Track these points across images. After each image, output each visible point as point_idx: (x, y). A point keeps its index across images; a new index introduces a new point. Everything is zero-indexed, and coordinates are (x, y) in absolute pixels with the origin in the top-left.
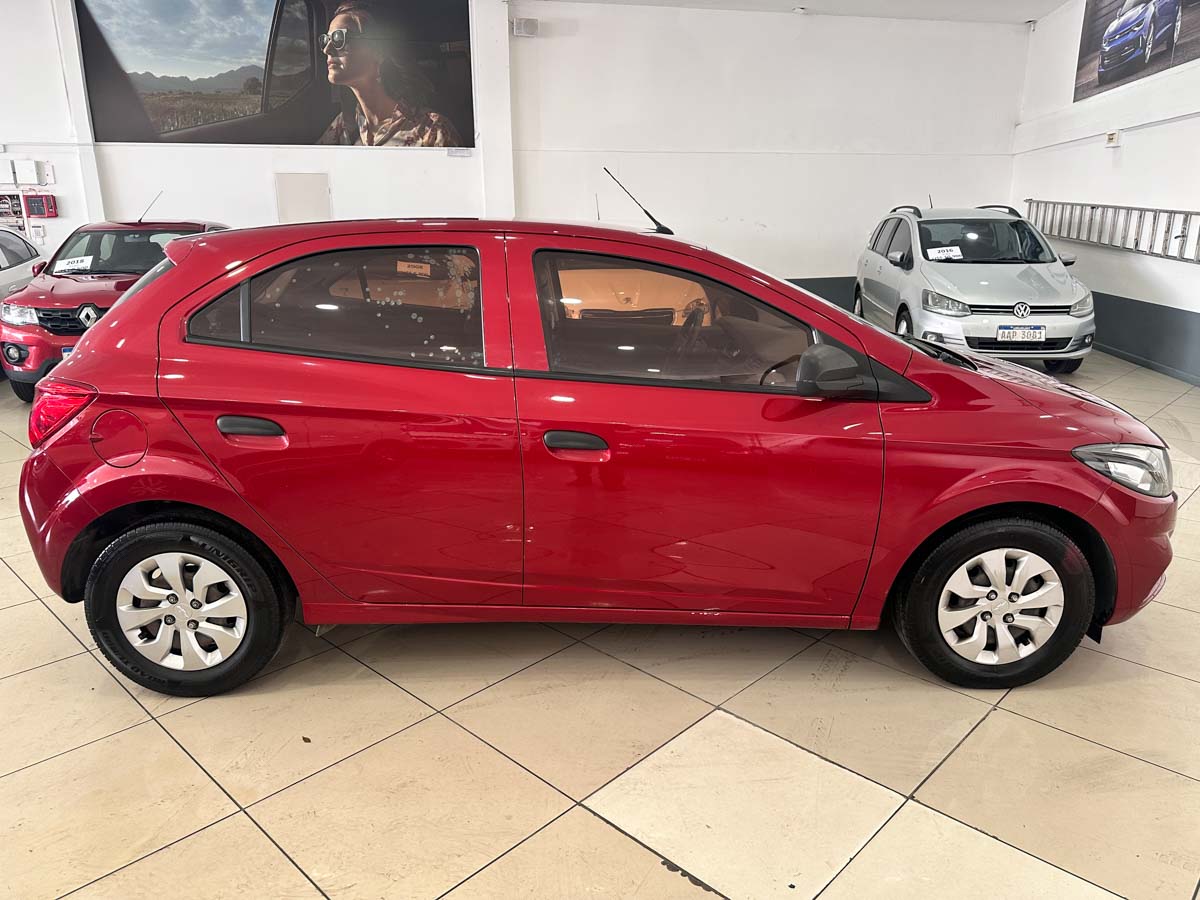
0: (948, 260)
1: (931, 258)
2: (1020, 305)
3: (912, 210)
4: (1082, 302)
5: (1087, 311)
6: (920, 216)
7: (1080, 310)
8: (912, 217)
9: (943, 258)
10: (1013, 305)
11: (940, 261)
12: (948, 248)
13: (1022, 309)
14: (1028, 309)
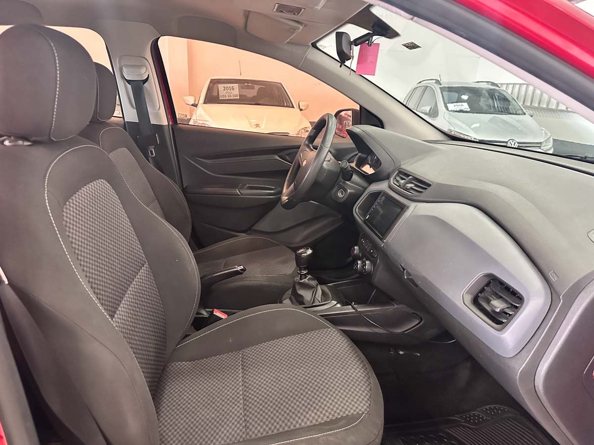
0: (461, 111)
1: (450, 110)
2: (511, 141)
3: (434, 81)
4: (546, 141)
5: (549, 147)
6: (441, 85)
7: (545, 146)
8: (435, 85)
9: (458, 110)
10: (507, 141)
11: (456, 111)
12: (462, 104)
13: (513, 144)
14: (516, 143)
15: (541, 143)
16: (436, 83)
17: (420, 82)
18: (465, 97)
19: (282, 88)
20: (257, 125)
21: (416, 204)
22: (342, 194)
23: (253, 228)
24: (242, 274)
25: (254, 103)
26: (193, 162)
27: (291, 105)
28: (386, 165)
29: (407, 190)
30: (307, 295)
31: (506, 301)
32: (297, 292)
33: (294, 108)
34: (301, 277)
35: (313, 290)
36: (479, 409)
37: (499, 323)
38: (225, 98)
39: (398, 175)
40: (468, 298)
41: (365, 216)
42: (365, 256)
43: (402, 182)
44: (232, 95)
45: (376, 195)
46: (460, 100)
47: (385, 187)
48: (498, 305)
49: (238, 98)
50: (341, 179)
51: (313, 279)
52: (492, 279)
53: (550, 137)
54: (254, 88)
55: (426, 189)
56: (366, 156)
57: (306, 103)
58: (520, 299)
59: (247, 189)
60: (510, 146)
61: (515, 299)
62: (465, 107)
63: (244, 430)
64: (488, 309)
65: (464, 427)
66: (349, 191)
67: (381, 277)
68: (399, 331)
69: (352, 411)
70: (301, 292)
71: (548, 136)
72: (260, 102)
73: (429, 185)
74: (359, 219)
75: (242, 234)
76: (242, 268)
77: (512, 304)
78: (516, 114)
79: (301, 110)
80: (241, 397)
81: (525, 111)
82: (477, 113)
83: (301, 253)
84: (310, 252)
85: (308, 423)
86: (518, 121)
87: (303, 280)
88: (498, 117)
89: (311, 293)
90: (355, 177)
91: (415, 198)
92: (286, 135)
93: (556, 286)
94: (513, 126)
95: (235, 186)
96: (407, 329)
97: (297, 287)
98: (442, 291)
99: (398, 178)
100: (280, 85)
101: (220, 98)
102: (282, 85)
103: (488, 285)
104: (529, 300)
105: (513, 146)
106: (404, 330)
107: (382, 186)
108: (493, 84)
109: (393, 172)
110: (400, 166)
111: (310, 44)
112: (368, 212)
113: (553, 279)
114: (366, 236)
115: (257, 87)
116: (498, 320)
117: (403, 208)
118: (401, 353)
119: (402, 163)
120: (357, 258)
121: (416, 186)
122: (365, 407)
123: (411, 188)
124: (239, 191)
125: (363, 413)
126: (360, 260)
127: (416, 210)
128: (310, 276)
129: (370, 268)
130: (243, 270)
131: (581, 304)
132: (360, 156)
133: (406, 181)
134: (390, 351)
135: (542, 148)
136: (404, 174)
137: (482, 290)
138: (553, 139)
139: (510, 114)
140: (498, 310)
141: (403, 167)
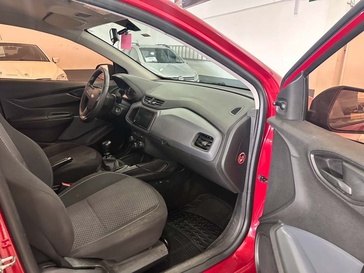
0: (153, 62)
1: (147, 61)
2: (180, 77)
4: (196, 76)
5: (197, 79)
6: (139, 46)
7: (196, 79)
8: (136, 46)
9: (151, 61)
10: (178, 77)
11: (150, 62)
12: (152, 58)
13: (181, 78)
14: (183, 78)
15: (193, 77)
16: (136, 45)
18: (152, 53)
19: (38, 48)
20: (26, 75)
21: (160, 110)
22: (118, 110)
23: (58, 139)
24: (71, 161)
25: (19, 59)
26: (11, 102)
27: (47, 60)
28: (138, 94)
29: (153, 104)
30: (111, 165)
31: (207, 141)
32: (105, 165)
33: (50, 61)
34: (106, 157)
35: (113, 163)
36: (196, 199)
37: (206, 149)
39: (146, 98)
40: (193, 144)
41: (133, 120)
42: (138, 140)
43: (150, 101)
45: (136, 109)
46: (150, 56)
47: (141, 105)
48: (205, 143)
49: (5, 56)
50: (115, 103)
51: (113, 157)
52: (200, 135)
53: (197, 74)
54: (16, 49)
55: (163, 103)
56: (123, 90)
57: (58, 58)
58: (212, 139)
59: (51, 115)
60: (180, 80)
61: (210, 139)
62: (155, 59)
63: (104, 229)
64: (201, 146)
65: (192, 207)
66: (122, 109)
67: (149, 148)
68: (160, 171)
69: (153, 205)
70: (107, 164)
71: (196, 74)
72: (23, 59)
73: (164, 102)
74: (130, 122)
75: (52, 143)
76: (71, 158)
77: (209, 142)
78: (180, 63)
79: (55, 63)
80: (96, 217)
81: (184, 61)
82: (161, 63)
83: (105, 144)
84: (109, 142)
85: (135, 216)
86: (181, 66)
87: (108, 158)
88: (171, 65)
89: (113, 164)
90: (123, 101)
91: (158, 108)
92: (49, 79)
93: (223, 131)
94: (179, 69)
95: (43, 115)
96: (163, 169)
97: (105, 162)
98: (182, 144)
99: (146, 100)
100: (36, 47)
102: (38, 47)
103: (199, 137)
104: (215, 138)
105: (181, 80)
106: (162, 170)
107: (139, 104)
108: (166, 46)
109: (143, 97)
110: (146, 94)
111: (83, 30)
112: (134, 118)
113: (221, 129)
114: (136, 130)
115: (18, 48)
116: (206, 148)
117: (153, 114)
118: (161, 182)
119: (146, 92)
120: (133, 142)
121: (157, 102)
122: (158, 202)
123: (155, 104)
124: (47, 117)
125: (158, 204)
126: (135, 142)
127: (162, 113)
128: (111, 155)
129: (142, 145)
130: (71, 159)
131: (231, 136)
132: (120, 90)
133: (152, 100)
134: (156, 183)
135: (194, 80)
136: (149, 98)
137: (197, 140)
138: (199, 75)
139: (177, 63)
140: (205, 145)
141: (147, 94)
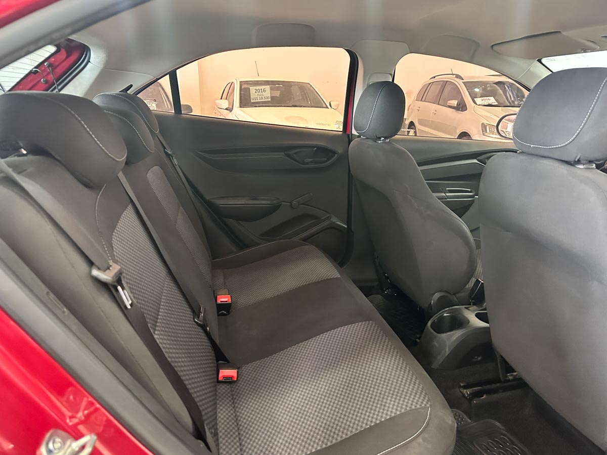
0: (489, 105)
1: (478, 104)
6: (463, 79)
11: (485, 106)
12: (487, 98)
16: (456, 77)
17: (434, 77)
19: (311, 88)
27: (325, 106)
33: (328, 108)
38: (256, 101)
44: (263, 97)
59: (449, 192)
62: (492, 101)
100: (309, 86)
101: (252, 101)
124: (446, 195)
